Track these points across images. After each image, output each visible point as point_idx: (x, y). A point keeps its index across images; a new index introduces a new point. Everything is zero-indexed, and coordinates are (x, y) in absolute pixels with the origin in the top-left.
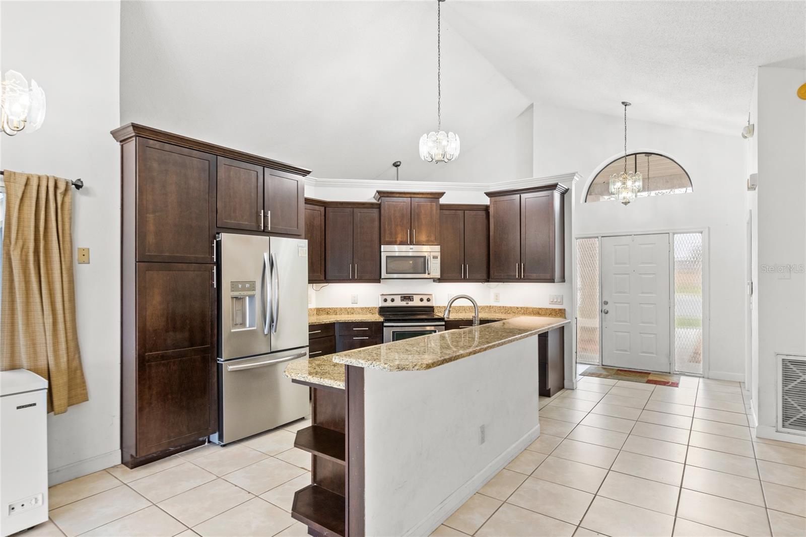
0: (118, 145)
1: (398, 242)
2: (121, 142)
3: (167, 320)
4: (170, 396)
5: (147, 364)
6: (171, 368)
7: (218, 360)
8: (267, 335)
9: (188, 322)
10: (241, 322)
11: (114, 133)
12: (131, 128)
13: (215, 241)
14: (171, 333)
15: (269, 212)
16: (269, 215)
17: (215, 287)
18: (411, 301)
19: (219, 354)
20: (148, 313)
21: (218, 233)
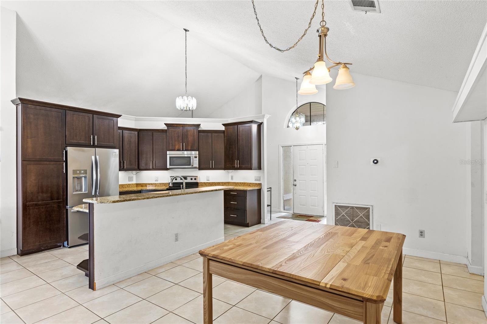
0: (15, 106)
1: (176, 150)
2: (16, 105)
3: (38, 188)
4: (40, 223)
5: (28, 208)
6: (41, 210)
7: (67, 207)
8: (94, 195)
9: (50, 189)
10: (80, 189)
11: (13, 101)
12: (19, 100)
13: (64, 151)
14: (40, 194)
15: (96, 136)
16: (96, 138)
17: (64, 172)
18: (186, 179)
19: (67, 205)
20: (28, 184)
21: (66, 147)
